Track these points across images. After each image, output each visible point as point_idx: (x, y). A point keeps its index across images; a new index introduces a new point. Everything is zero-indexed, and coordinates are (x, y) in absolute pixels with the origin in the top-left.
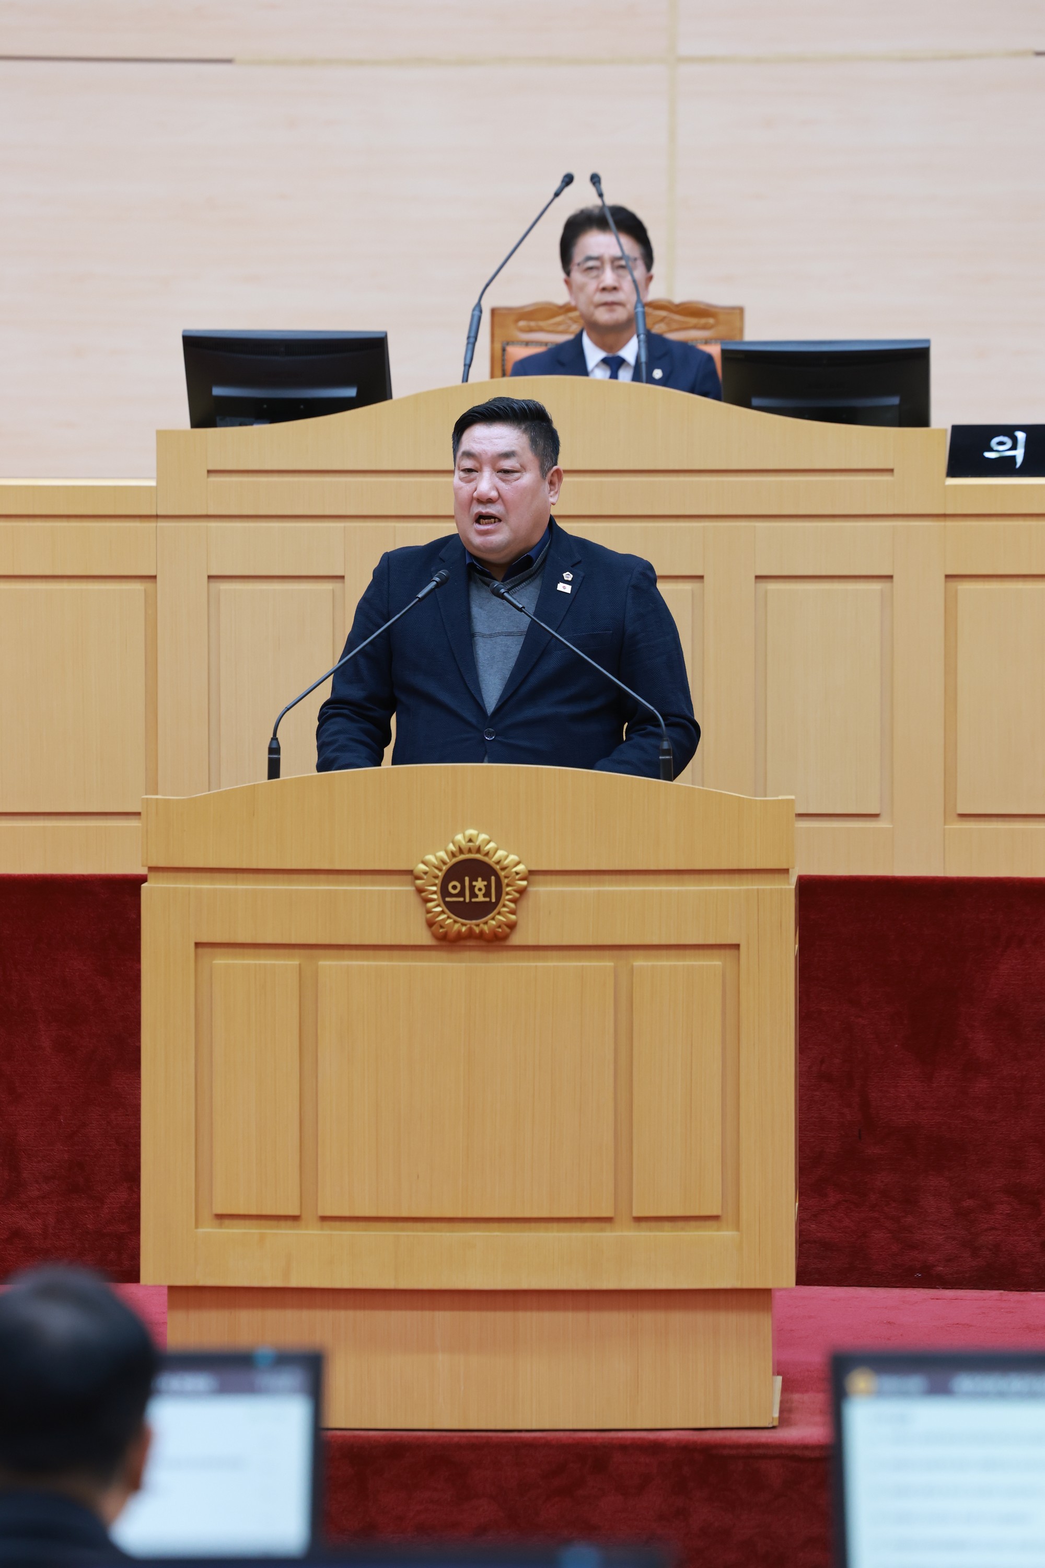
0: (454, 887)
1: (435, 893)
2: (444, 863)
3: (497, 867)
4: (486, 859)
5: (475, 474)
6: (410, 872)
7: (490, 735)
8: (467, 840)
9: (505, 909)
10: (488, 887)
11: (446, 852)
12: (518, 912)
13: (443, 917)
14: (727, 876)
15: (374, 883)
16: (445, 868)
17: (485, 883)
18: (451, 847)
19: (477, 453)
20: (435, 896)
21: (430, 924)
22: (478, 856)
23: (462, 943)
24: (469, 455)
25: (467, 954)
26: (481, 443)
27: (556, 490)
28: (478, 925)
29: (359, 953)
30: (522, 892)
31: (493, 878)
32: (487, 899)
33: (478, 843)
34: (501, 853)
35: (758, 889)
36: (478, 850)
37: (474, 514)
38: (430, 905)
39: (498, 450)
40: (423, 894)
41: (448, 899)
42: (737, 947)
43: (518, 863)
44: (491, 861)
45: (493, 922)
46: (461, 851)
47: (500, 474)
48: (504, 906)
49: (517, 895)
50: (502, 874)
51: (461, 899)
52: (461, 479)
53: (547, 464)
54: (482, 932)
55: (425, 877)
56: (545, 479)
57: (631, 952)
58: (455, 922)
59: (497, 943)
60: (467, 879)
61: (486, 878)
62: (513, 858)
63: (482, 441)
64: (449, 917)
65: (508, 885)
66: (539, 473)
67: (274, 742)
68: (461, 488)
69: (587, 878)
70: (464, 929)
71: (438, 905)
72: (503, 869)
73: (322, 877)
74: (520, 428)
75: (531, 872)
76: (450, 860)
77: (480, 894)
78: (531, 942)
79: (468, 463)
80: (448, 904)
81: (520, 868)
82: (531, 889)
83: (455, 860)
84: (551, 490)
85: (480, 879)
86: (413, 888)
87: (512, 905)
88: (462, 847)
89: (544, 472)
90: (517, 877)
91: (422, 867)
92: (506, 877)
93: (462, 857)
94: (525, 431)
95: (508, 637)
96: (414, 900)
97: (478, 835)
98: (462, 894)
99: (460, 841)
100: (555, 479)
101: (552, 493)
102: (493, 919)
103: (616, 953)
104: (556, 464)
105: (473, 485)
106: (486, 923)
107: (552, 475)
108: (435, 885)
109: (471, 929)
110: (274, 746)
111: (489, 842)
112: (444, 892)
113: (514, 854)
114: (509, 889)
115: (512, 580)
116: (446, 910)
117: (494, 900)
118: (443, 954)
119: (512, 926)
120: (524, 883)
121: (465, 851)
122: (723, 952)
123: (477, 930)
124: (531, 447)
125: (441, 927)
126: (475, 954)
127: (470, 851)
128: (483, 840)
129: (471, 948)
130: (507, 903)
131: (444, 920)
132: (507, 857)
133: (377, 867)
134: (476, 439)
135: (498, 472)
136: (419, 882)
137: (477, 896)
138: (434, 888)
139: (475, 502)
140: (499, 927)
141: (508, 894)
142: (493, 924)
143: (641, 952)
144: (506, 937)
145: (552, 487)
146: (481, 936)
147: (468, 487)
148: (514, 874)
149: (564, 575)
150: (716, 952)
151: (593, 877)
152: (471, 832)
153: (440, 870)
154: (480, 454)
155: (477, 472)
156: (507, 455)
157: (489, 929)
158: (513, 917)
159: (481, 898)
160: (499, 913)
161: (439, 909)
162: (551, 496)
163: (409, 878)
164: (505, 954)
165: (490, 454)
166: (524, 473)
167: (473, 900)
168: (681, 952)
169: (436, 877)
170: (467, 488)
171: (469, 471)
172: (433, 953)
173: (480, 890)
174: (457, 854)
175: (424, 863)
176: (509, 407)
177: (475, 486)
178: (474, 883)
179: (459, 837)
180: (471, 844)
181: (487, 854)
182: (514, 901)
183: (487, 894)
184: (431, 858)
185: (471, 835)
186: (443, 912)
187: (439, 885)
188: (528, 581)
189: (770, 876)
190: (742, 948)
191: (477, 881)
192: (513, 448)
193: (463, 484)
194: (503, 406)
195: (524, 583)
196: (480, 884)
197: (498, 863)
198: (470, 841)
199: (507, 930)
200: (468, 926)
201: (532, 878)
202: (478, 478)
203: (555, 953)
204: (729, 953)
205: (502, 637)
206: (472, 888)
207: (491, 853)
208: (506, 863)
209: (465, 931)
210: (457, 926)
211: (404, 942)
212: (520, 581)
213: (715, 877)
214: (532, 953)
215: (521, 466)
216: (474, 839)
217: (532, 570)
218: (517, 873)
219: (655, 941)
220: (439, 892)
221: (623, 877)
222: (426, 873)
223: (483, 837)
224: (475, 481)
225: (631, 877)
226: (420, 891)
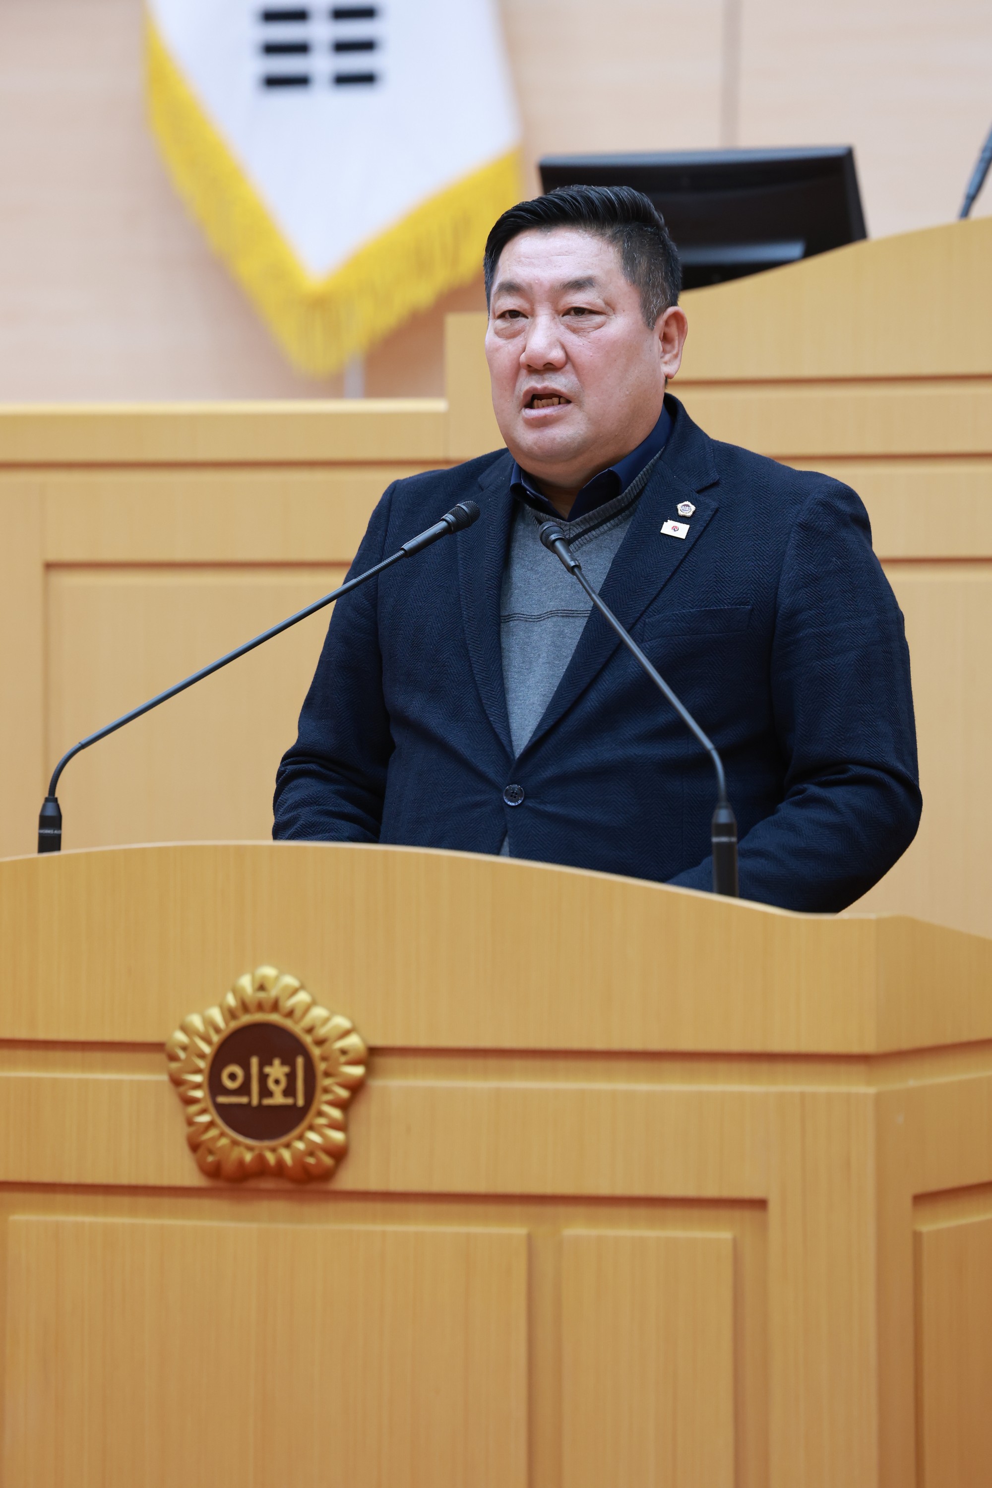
0: (233, 1077)
1: (198, 1086)
2: (217, 1030)
3: (308, 1039)
4: (288, 1023)
5: (521, 322)
6: (158, 1047)
7: (513, 796)
8: (257, 985)
9: (322, 1121)
10: (291, 1077)
11: (221, 1007)
12: (353, 1128)
13: (213, 1133)
14: (745, 1067)
15: (105, 1068)
16: (216, 1038)
17: (286, 1069)
18: (231, 1000)
19: (524, 284)
20: (198, 1094)
21: (195, 1146)
22: (275, 1018)
23: (252, 1184)
24: (511, 288)
25: (265, 1207)
26: (531, 264)
27: (675, 352)
28: (273, 1150)
29: (81, 1199)
30: (356, 1088)
31: (300, 1061)
32: (289, 1101)
33: (273, 993)
34: (319, 1012)
35: (803, 1095)
36: (275, 1006)
37: (522, 394)
38: (193, 1109)
39: (561, 277)
40: (182, 1089)
41: (222, 1099)
42: (760, 1204)
43: (346, 1033)
44: (297, 1029)
45: (300, 1146)
46: (245, 1007)
47: (567, 318)
48: (320, 1114)
49: (344, 1093)
50: (316, 1052)
51: (244, 1100)
52: (498, 333)
53: (657, 302)
54: (280, 1162)
55: (182, 1055)
56: (652, 329)
57: (562, 1210)
58: (235, 1143)
59: (313, 1186)
60: (254, 1061)
61: (288, 1061)
62: (341, 1022)
63: (533, 260)
64: (222, 1134)
65: (327, 1074)
66: (640, 316)
67: (51, 805)
68: (497, 349)
69: (480, 1063)
70: (248, 1157)
71: (203, 1111)
72: (320, 1043)
73: (21, 1054)
74: (603, 235)
75: (373, 1052)
76: (227, 1023)
77: (277, 1090)
78: (374, 1184)
79: (509, 302)
80: (222, 1110)
81: (353, 1041)
82: (377, 1084)
83: (234, 1025)
84: (665, 352)
85: (277, 1062)
86: (165, 1078)
87: (336, 1113)
88: (248, 1000)
89: (650, 317)
90: (343, 1059)
91: (181, 1037)
92: (324, 1058)
93: (246, 1019)
94: (613, 239)
95: (566, 620)
96: (170, 1098)
97: (277, 978)
98: (244, 1089)
99: (243, 989)
100: (673, 330)
101: (668, 357)
102: (301, 1138)
103: (534, 1210)
104: (674, 303)
105: (518, 342)
106: (288, 1146)
107: (667, 323)
108: (198, 1071)
109: (261, 1158)
110: (50, 812)
111: (295, 992)
112: (215, 1086)
113: (344, 1015)
114: (327, 1082)
115: (585, 519)
116: (219, 1121)
117: (301, 1102)
118: (222, 1205)
119: (339, 1154)
120: (357, 1071)
121: (252, 1007)
122: (736, 1214)
123: (271, 1158)
124: (625, 269)
125: (211, 1152)
126: (280, 1206)
127: (260, 1007)
128: (286, 987)
129: (272, 1194)
130: (327, 1109)
131: (214, 1139)
132: (326, 1020)
133: (107, 1037)
134: (523, 259)
135: (563, 316)
136: (174, 1065)
137: (270, 1094)
138: (198, 1078)
139: (524, 372)
140: (311, 1154)
141: (326, 1090)
142: (299, 1150)
143: (581, 1211)
144: (327, 1175)
145: (668, 347)
146: (280, 1170)
147: (510, 347)
148: (338, 1053)
149: (679, 506)
150: (725, 1214)
151: (492, 1063)
152: (268, 971)
153: (208, 1041)
154: (530, 286)
155: (527, 318)
156: (578, 285)
157: (294, 1157)
158: (338, 1136)
159: (278, 1099)
160: (311, 1128)
161: (205, 1119)
162: (666, 363)
163: (161, 1057)
164: (332, 1207)
165: (547, 285)
166: (613, 317)
167: (267, 1102)
168: (658, 1212)
169: (202, 1056)
170: (508, 349)
171: (514, 314)
172: (206, 1203)
173: (277, 1082)
174: (239, 1012)
175: (185, 1029)
176: (582, 196)
177: (523, 343)
178: (267, 1070)
179: (246, 983)
180: (262, 995)
181: (290, 1014)
182: (344, 1106)
183: (289, 1091)
184: (196, 1021)
185: (264, 977)
186: (211, 1124)
187: (207, 1071)
188: (616, 519)
189: (829, 1068)
190: (774, 1207)
191: (270, 1064)
192: (589, 273)
193: (500, 342)
194: (571, 196)
195: (608, 524)
196: (277, 1071)
197: (310, 1030)
198: (262, 988)
199: (328, 1161)
200: (257, 1152)
201: (381, 1062)
202: (528, 328)
203: (421, 1208)
204: (747, 1215)
205: (555, 619)
206: (263, 1078)
207: (298, 1013)
208: (322, 1032)
209: (252, 1160)
210: (236, 1153)
211: (153, 1180)
212: (600, 520)
213: (722, 1067)
214: (379, 1207)
215: (608, 304)
216: (268, 985)
217: (623, 499)
218: (344, 1052)
219: (604, 1189)
220: (206, 1086)
221: (547, 1064)
222: (184, 1048)
223: (290, 981)
224: (523, 334)
225: (561, 1064)
226: (177, 1082)
